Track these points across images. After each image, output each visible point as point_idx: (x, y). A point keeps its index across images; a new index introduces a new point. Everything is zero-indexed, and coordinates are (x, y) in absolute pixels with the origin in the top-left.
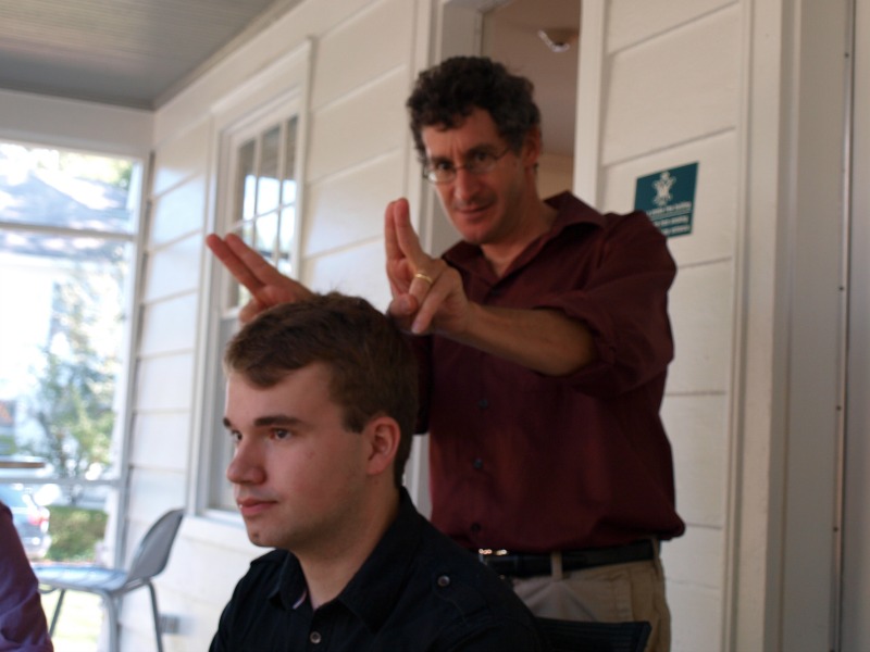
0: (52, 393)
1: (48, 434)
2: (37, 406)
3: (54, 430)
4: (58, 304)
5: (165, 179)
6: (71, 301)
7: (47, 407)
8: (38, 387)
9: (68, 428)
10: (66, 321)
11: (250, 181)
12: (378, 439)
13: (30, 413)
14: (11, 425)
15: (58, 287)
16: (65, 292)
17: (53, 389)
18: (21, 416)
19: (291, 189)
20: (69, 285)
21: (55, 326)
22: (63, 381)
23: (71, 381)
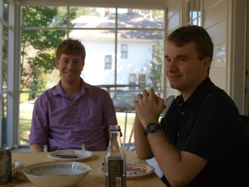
0: (154, 72)
1: (153, 82)
2: (150, 76)
3: (154, 81)
4: (154, 50)
5: (170, 14)
6: (156, 49)
7: (153, 76)
8: (150, 71)
9: (158, 81)
10: (155, 54)
11: (191, 13)
12: (205, 62)
13: (149, 77)
14: (144, 80)
15: (153, 46)
16: (155, 47)
17: (154, 71)
18: (147, 78)
19: (200, 13)
20: (156, 46)
21: (153, 56)
22: (156, 69)
23: (158, 69)
